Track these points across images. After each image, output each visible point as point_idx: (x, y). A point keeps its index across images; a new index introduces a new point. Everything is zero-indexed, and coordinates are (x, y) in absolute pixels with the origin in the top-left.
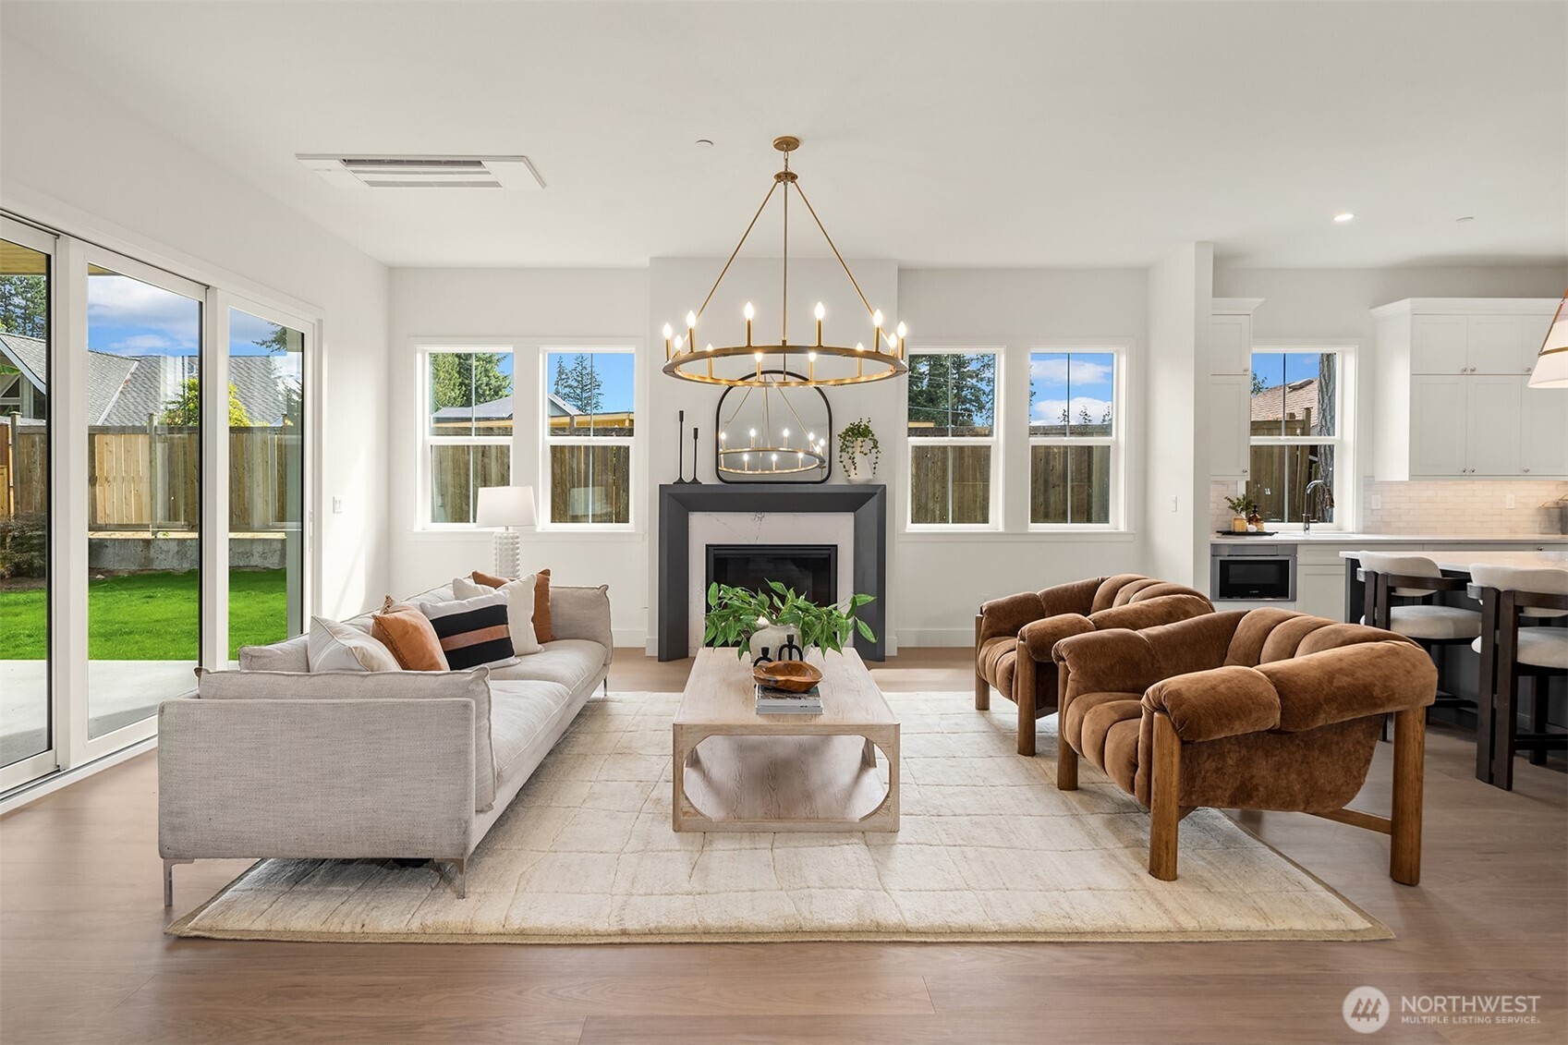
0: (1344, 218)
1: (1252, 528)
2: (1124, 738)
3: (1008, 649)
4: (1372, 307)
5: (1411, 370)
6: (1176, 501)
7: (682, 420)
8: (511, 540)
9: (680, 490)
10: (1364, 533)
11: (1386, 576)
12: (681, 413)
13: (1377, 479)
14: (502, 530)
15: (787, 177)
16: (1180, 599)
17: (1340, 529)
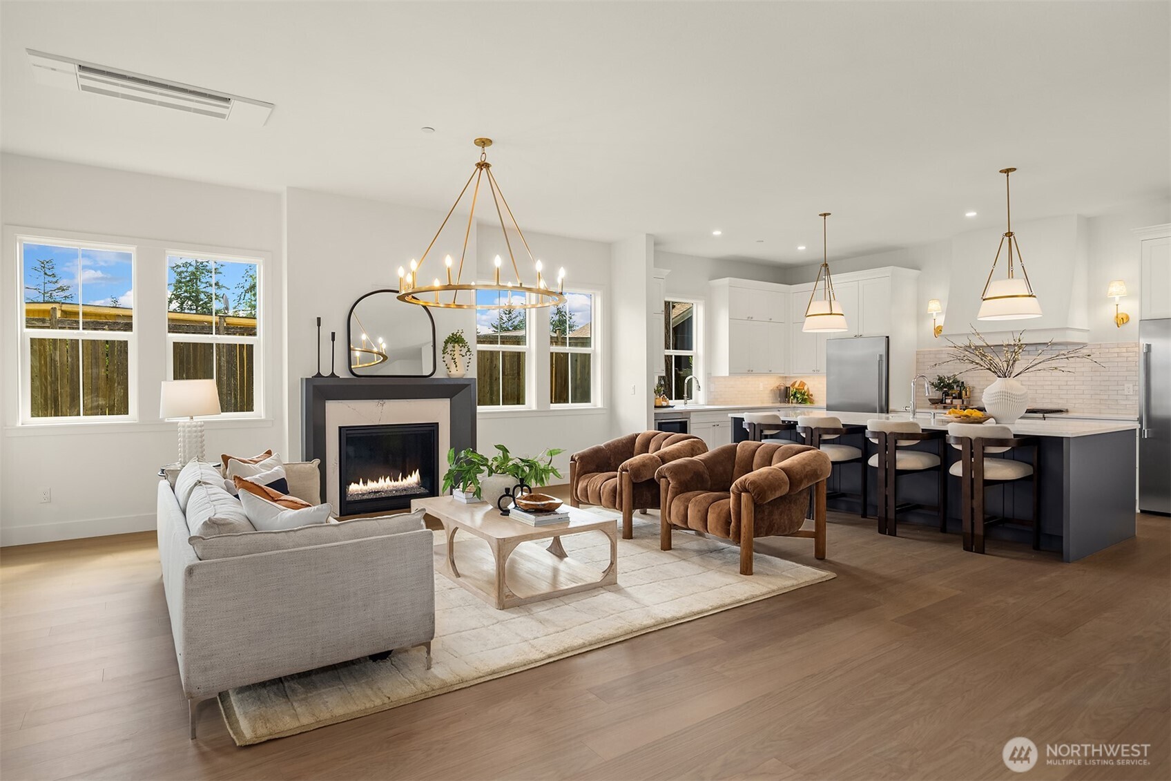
0: (717, 233)
1: (664, 404)
2: (721, 510)
3: (605, 479)
4: (710, 280)
5: (729, 316)
6: (634, 388)
7: (319, 325)
8: (199, 428)
9: (319, 382)
10: (708, 405)
11: (759, 424)
12: (319, 319)
13: (713, 375)
14: (187, 419)
15: (483, 165)
16: (694, 441)
17: (697, 403)
